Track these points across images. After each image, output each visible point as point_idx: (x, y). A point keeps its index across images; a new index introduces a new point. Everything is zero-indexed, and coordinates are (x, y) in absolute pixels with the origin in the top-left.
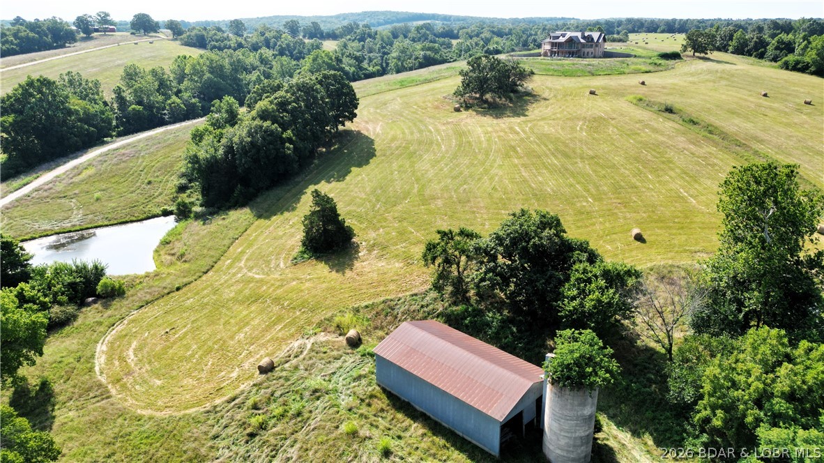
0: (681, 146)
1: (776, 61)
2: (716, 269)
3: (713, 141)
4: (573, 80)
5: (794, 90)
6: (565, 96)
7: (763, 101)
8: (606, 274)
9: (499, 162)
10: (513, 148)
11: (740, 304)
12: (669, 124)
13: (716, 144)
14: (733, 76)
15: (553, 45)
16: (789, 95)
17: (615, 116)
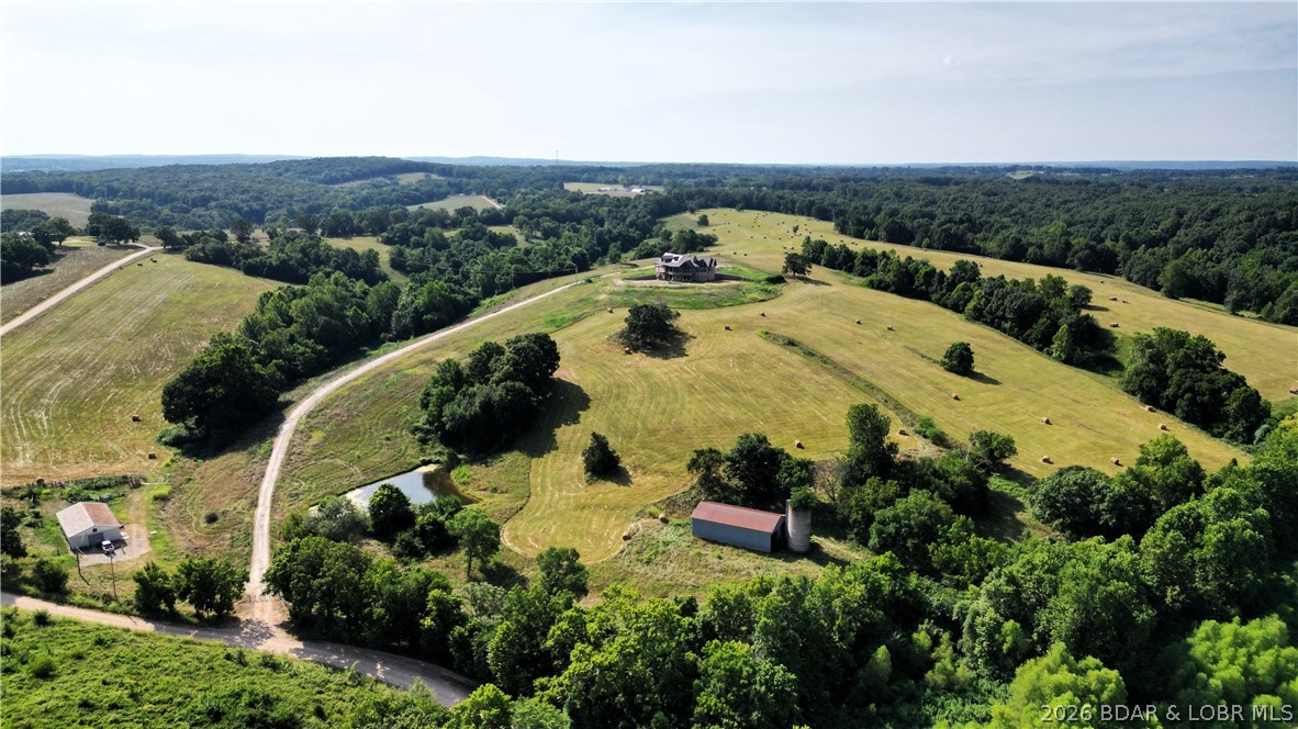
0: (808, 376)
4: (704, 313)
5: (879, 315)
6: (707, 333)
7: (859, 329)
12: (796, 357)
13: (831, 373)
14: (830, 301)
16: (876, 320)
17: (753, 352)
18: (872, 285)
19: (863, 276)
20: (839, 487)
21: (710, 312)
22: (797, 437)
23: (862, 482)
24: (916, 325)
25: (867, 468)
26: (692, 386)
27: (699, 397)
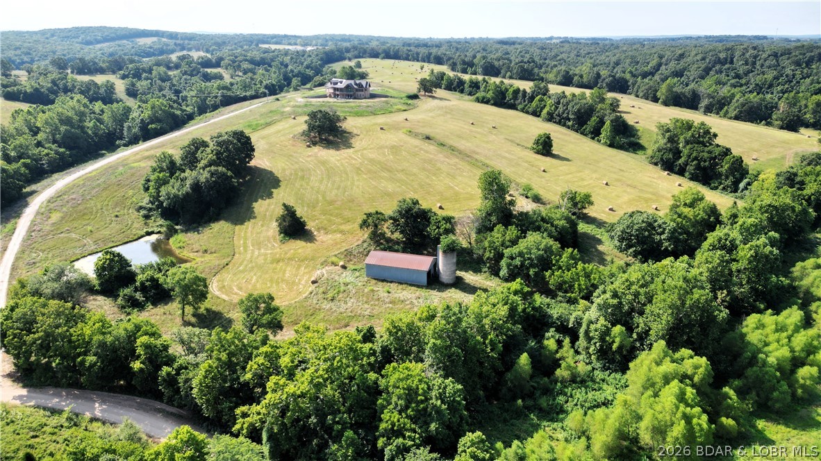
0: (442, 159)
4: (364, 119)
5: (486, 119)
6: (367, 132)
7: (472, 128)
12: (431, 147)
13: (458, 157)
14: (452, 110)
16: (484, 122)
17: (402, 144)
18: (478, 100)
19: (471, 95)
20: (474, 236)
21: (369, 118)
22: (438, 201)
23: (491, 230)
24: (511, 125)
25: (494, 219)
26: (359, 169)
27: (365, 176)
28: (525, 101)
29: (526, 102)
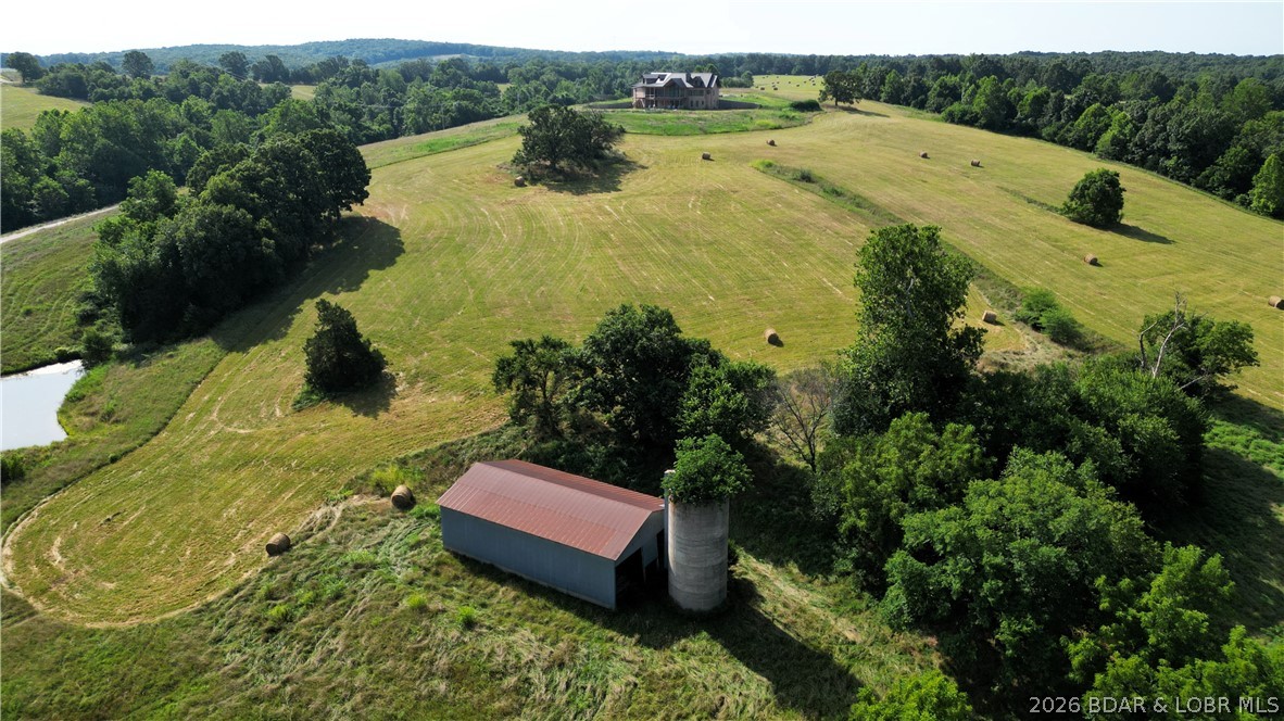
1: (939, 112)
2: (857, 358)
3: (861, 215)
5: (960, 149)
6: (669, 162)
7: (922, 163)
8: (732, 376)
9: (587, 253)
10: (605, 235)
11: (885, 395)
12: (808, 196)
14: (885, 131)
15: (648, 91)
16: (953, 155)
17: (737, 188)
18: (950, 119)
28: (1059, 119)
29: (1063, 121)
